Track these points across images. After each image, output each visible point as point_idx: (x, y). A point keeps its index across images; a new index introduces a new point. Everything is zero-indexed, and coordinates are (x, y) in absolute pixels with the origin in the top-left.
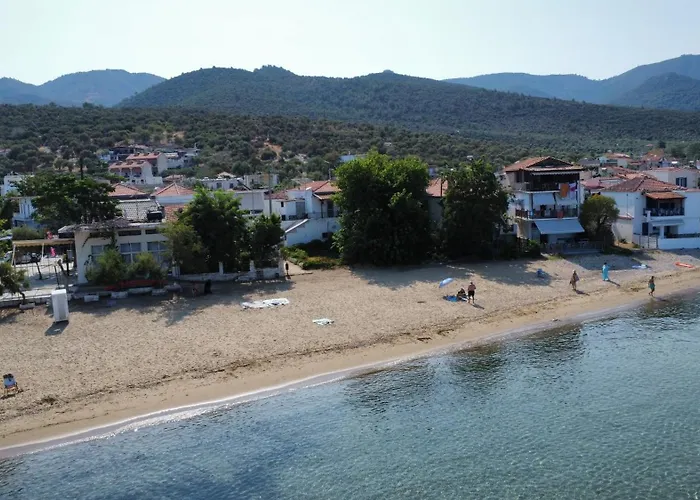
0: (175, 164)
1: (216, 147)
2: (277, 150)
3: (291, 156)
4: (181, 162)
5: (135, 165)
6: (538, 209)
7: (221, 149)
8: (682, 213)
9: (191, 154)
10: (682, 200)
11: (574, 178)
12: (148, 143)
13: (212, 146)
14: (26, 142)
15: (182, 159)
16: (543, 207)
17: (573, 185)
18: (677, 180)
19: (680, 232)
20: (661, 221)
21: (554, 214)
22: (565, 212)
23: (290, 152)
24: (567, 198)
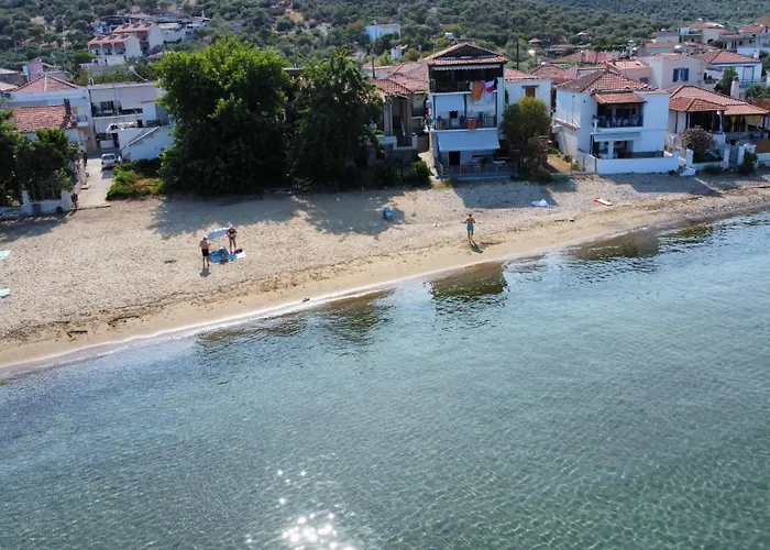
0: (175, 36)
1: (227, 15)
2: (297, 17)
3: (312, 26)
4: (182, 34)
5: (118, 39)
6: (446, 116)
7: (232, 18)
8: (640, 124)
9: (197, 24)
10: (640, 104)
11: (495, 73)
12: (154, 11)
13: (222, 14)
14: (19, 11)
15: (184, 31)
16: (453, 114)
17: (491, 84)
18: (676, 71)
19: (636, 149)
20: (610, 135)
21: (464, 123)
22: (480, 121)
23: (312, 21)
24: (481, 102)
